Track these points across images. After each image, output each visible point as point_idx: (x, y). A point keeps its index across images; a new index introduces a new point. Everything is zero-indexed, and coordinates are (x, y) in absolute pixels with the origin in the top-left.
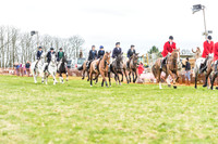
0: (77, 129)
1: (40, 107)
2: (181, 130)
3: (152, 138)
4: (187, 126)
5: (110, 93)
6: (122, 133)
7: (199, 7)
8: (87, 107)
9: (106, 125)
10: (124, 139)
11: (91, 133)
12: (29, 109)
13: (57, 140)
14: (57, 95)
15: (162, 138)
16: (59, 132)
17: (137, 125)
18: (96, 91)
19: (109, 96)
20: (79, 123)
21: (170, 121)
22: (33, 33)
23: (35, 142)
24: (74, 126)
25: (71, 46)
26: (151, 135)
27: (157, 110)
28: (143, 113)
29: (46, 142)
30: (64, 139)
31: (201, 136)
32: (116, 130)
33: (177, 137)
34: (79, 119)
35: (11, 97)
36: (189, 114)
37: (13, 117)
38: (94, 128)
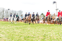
0: (21, 36)
1: (10, 30)
2: (50, 36)
3: (42, 39)
4: (51, 35)
5: (30, 26)
6: (33, 37)
7: (55, 2)
8: (24, 30)
9: (29, 35)
10: (34, 39)
11: (25, 37)
12: (8, 31)
13: (15, 39)
14: (15, 27)
15: (44, 39)
16: (16, 37)
17: (37, 35)
18: (26, 25)
19: (30, 27)
20: (21, 35)
21: (47, 34)
22: (9, 9)
23: (9, 40)
24: (20, 35)
25: (19, 13)
26: (41, 38)
27: (43, 31)
28: (39, 32)
29: (12, 40)
30: (17, 39)
31: (55, 38)
32: (32, 37)
33: (49, 38)
34: (21, 33)
35: (2, 27)
36: (52, 32)
37: (3, 33)
38: (26, 36)
